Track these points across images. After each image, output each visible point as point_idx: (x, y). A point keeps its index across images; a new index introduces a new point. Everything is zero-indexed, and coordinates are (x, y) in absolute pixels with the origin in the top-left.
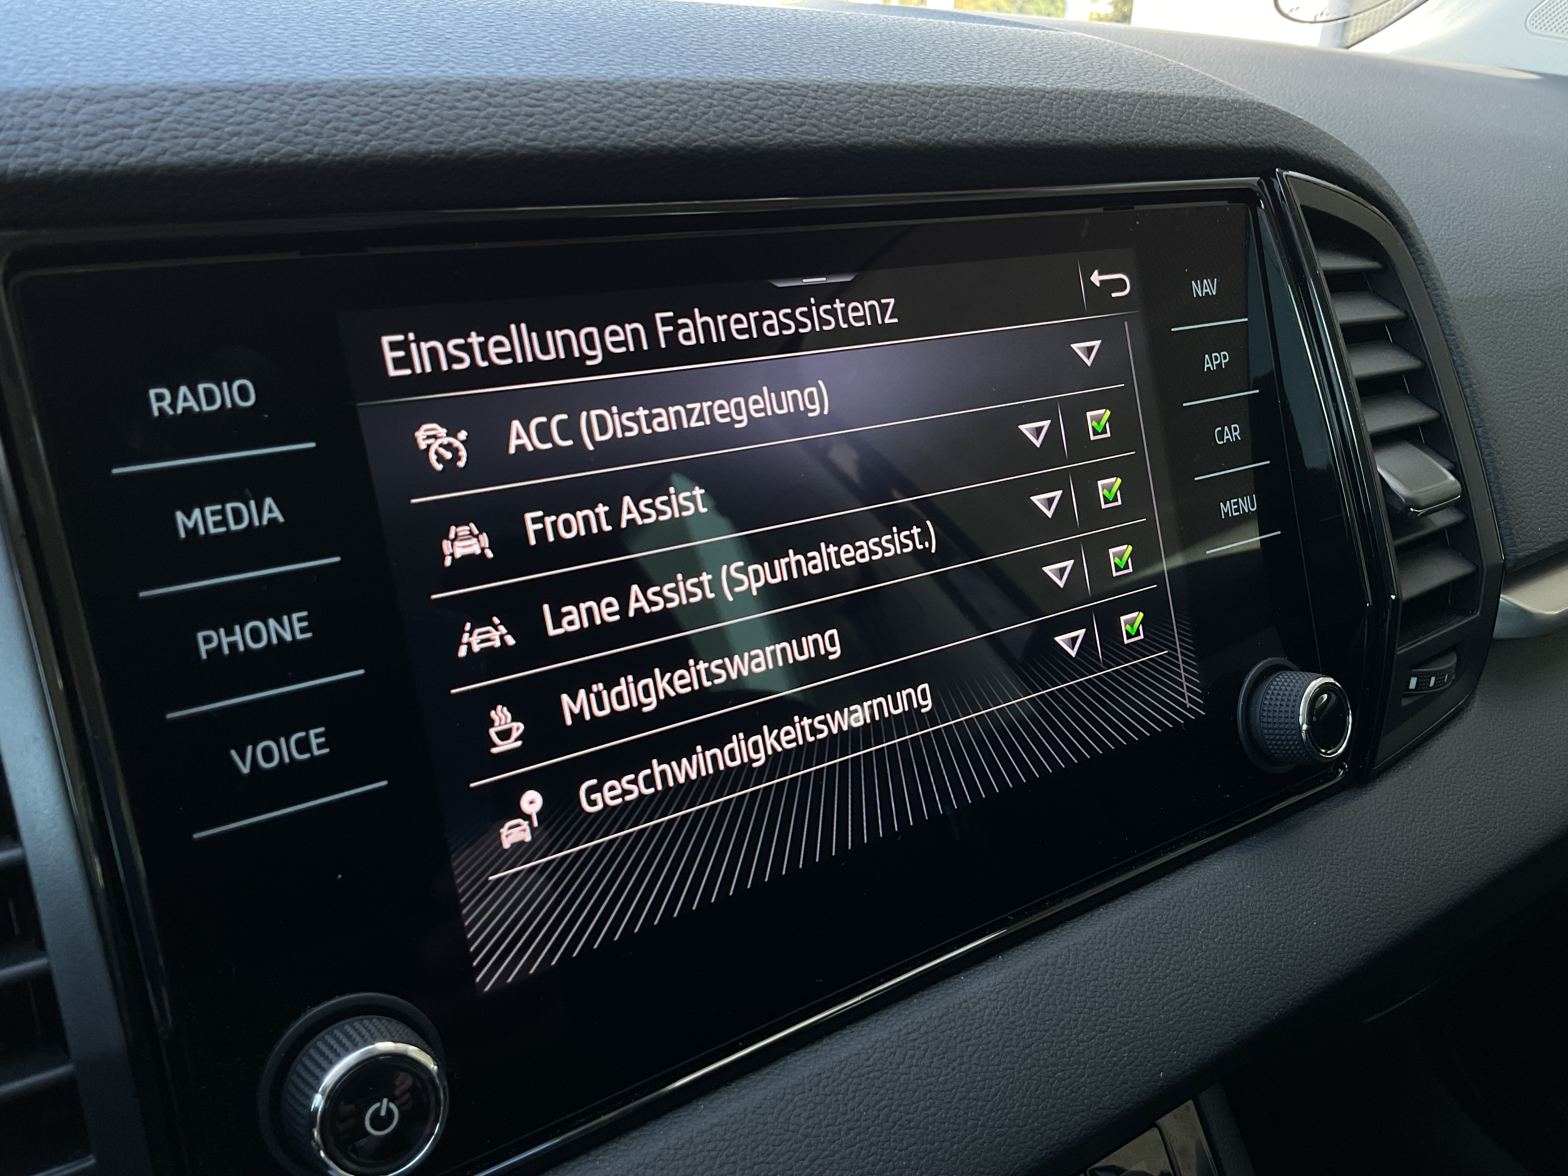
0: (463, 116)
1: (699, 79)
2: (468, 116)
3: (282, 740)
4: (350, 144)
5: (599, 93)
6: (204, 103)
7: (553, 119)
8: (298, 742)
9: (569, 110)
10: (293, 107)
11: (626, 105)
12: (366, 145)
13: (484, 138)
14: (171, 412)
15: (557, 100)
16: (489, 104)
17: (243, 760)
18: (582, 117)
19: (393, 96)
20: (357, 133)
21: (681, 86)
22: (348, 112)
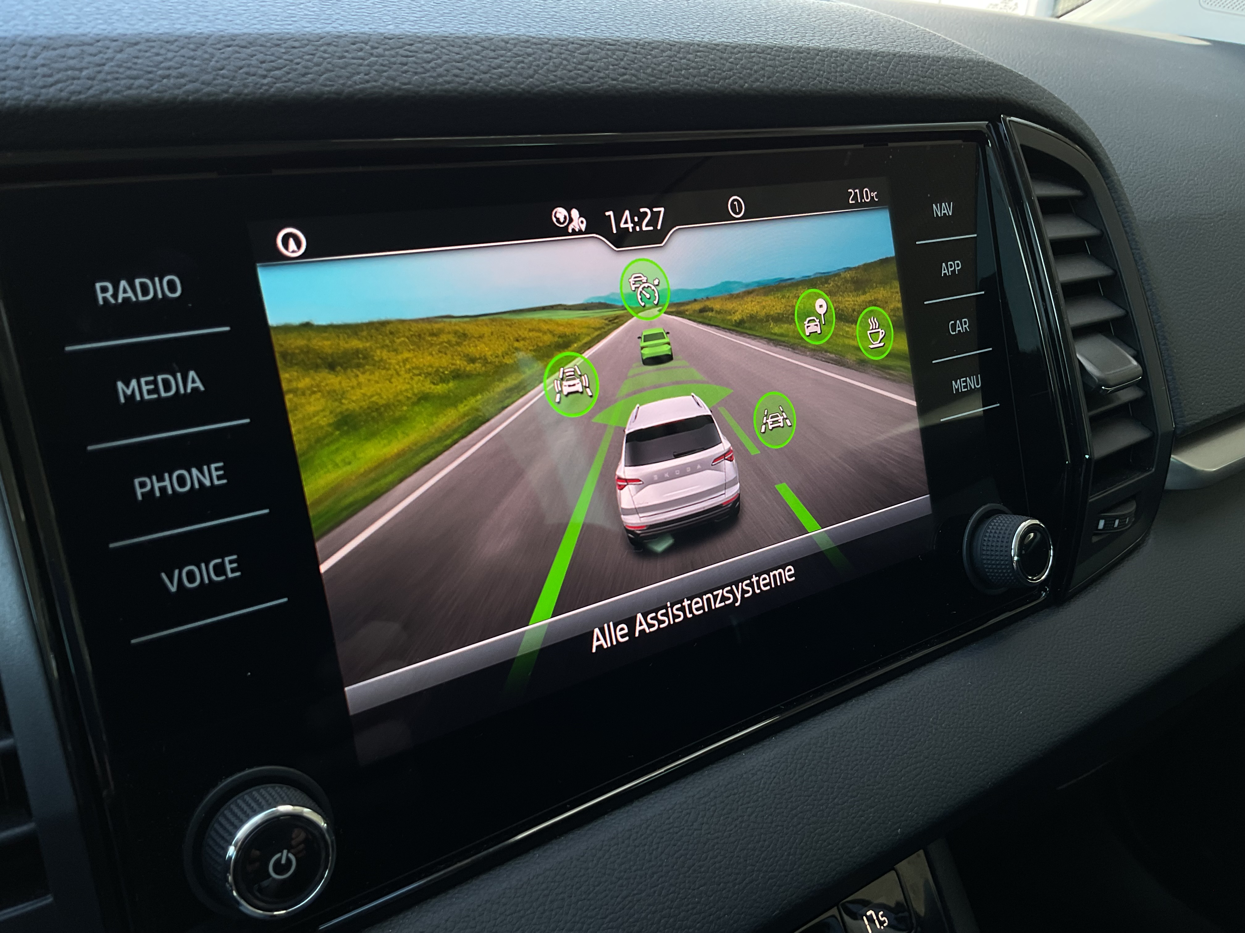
0: (352, 64)
1: (541, 36)
2: (354, 64)
3: (203, 566)
4: (258, 86)
5: (461, 46)
6: (140, 51)
7: (423, 67)
8: (215, 566)
9: (437, 60)
10: (213, 55)
11: (483, 56)
12: (272, 87)
13: (368, 82)
14: (113, 301)
15: (426, 52)
16: (372, 54)
17: (172, 582)
18: (446, 66)
19: (294, 47)
20: (265, 77)
21: (528, 41)
22: (257, 60)
